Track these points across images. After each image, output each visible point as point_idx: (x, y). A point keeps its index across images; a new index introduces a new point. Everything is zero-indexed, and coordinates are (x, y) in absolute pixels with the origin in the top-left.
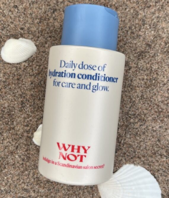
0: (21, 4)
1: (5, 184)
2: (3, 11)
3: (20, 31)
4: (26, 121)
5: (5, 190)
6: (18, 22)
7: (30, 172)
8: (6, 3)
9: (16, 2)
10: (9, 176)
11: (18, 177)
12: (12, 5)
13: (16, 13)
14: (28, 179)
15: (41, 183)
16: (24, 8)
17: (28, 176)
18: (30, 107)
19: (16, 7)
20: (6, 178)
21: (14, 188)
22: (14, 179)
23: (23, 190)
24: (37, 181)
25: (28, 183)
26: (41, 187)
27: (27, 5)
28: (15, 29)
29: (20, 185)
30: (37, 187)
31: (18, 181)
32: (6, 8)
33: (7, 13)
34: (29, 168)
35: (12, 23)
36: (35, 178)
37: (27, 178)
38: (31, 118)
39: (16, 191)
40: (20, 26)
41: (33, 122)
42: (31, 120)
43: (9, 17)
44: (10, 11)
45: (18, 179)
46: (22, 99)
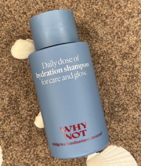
0: (29, 11)
1: (10, 158)
2: (14, 16)
3: (27, 33)
4: (30, 107)
5: (10, 164)
6: (26, 26)
7: (31, 149)
8: (17, 10)
9: (25, 9)
10: (14, 152)
11: (21, 154)
12: (22, 11)
13: (25, 18)
14: (30, 155)
15: (40, 159)
16: (31, 14)
17: (30, 152)
18: (34, 96)
19: (25, 13)
20: (11, 154)
21: (17, 163)
22: (17, 155)
23: (24, 164)
24: (37, 157)
25: (29, 158)
26: (40, 162)
27: (34, 12)
28: (24, 31)
29: (22, 160)
30: (36, 162)
31: (20, 157)
32: (17, 14)
33: (17, 18)
34: (30, 146)
35: (21, 26)
36: (35, 154)
37: (28, 154)
38: (33, 105)
39: (18, 165)
40: (27, 29)
41: (35, 108)
42: (33, 106)
43: (19, 21)
44: (20, 16)
45: (21, 155)
46: (27, 89)
